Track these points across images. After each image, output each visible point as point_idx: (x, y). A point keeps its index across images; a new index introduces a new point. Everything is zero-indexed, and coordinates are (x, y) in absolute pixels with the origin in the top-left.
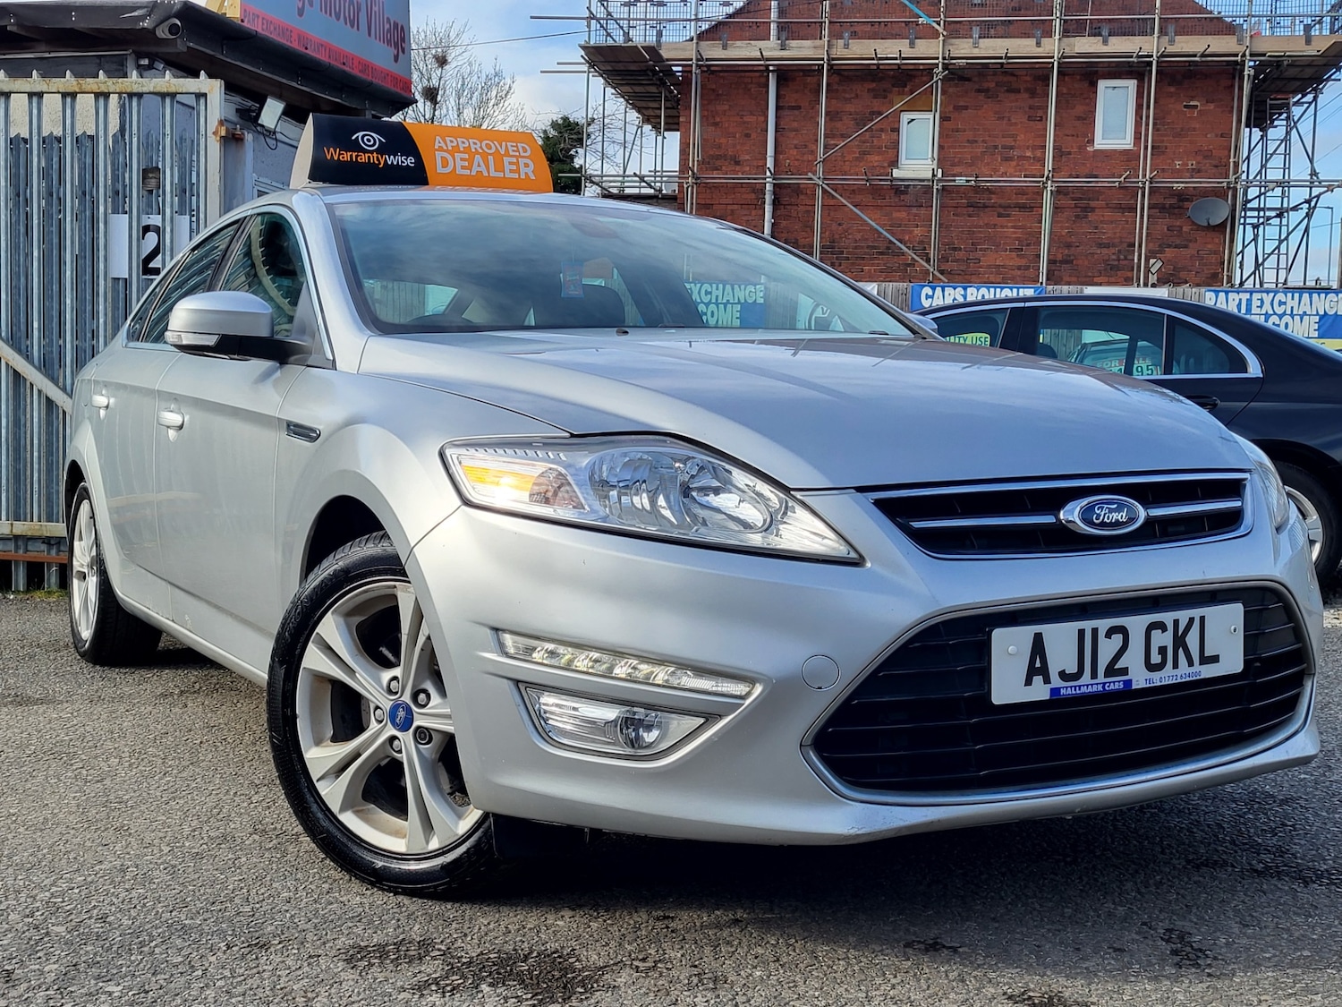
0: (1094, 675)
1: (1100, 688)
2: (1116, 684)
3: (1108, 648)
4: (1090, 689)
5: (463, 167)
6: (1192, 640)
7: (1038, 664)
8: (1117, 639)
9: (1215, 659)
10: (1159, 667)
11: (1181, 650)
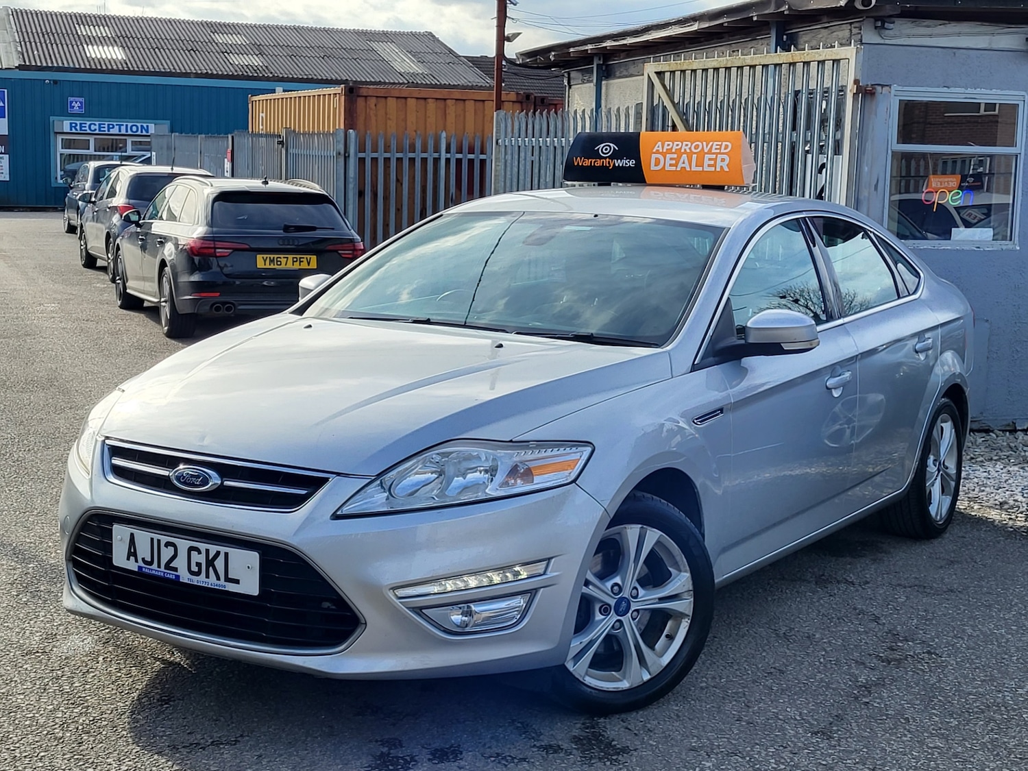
0: (159, 566)
1: (162, 574)
2: (171, 575)
3: (167, 553)
4: (157, 573)
5: (671, 165)
6: (219, 563)
7: (132, 551)
8: (171, 550)
9: (237, 582)
10: (198, 574)
11: (211, 568)
